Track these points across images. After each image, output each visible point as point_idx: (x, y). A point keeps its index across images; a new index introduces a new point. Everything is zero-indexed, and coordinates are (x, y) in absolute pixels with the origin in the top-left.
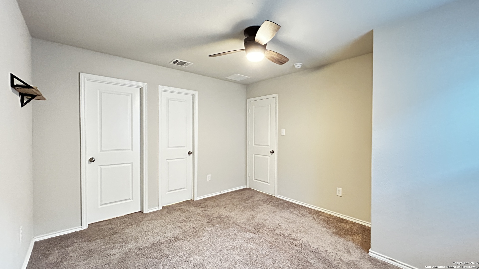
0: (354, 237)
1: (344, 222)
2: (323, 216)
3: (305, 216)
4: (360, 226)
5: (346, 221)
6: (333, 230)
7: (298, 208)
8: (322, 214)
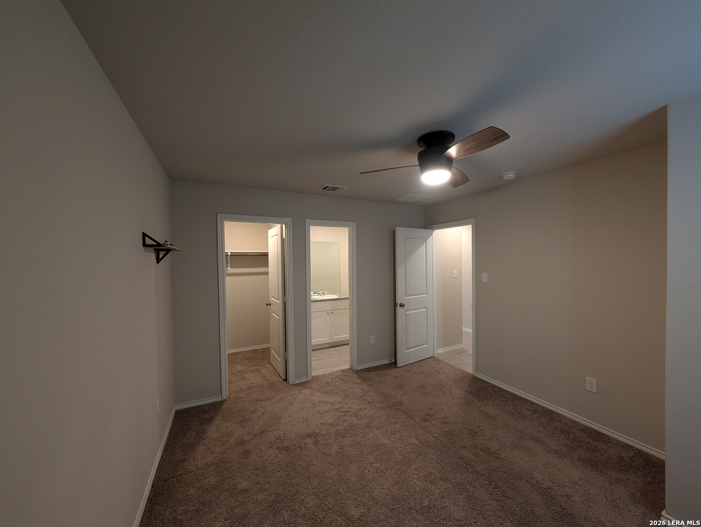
0: (626, 475)
1: (604, 439)
2: (560, 421)
3: (525, 418)
4: (639, 453)
5: (607, 438)
6: (581, 453)
7: (512, 401)
8: (558, 418)
